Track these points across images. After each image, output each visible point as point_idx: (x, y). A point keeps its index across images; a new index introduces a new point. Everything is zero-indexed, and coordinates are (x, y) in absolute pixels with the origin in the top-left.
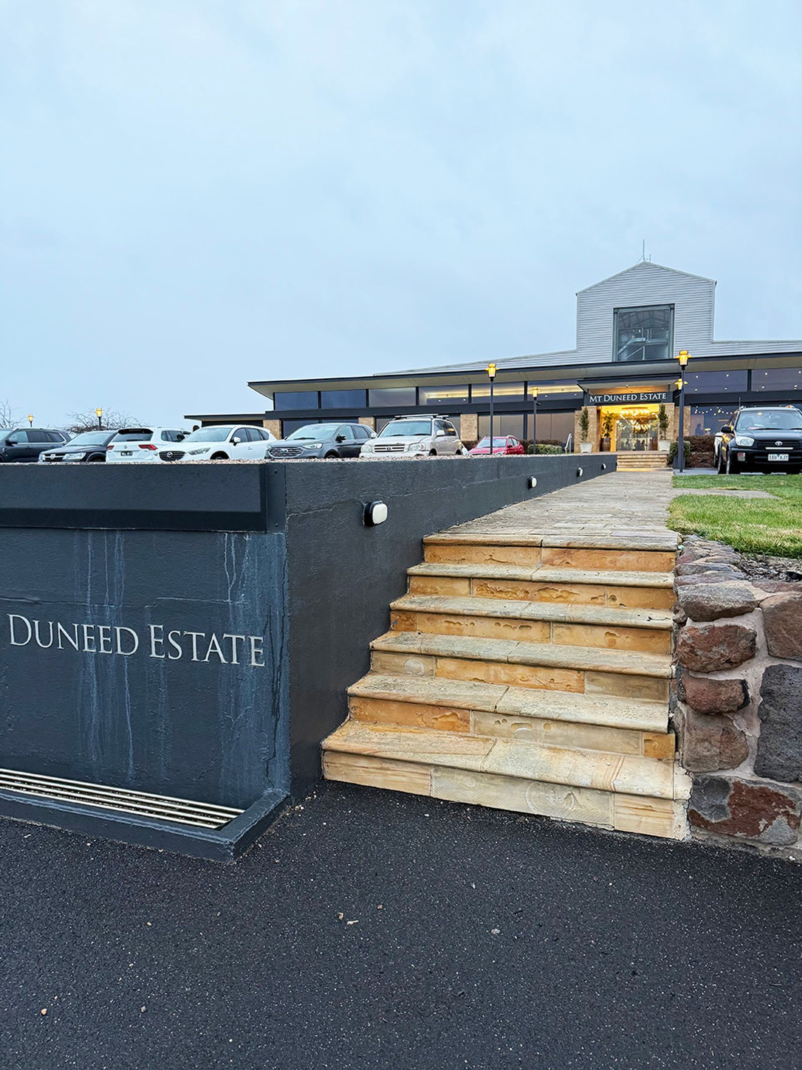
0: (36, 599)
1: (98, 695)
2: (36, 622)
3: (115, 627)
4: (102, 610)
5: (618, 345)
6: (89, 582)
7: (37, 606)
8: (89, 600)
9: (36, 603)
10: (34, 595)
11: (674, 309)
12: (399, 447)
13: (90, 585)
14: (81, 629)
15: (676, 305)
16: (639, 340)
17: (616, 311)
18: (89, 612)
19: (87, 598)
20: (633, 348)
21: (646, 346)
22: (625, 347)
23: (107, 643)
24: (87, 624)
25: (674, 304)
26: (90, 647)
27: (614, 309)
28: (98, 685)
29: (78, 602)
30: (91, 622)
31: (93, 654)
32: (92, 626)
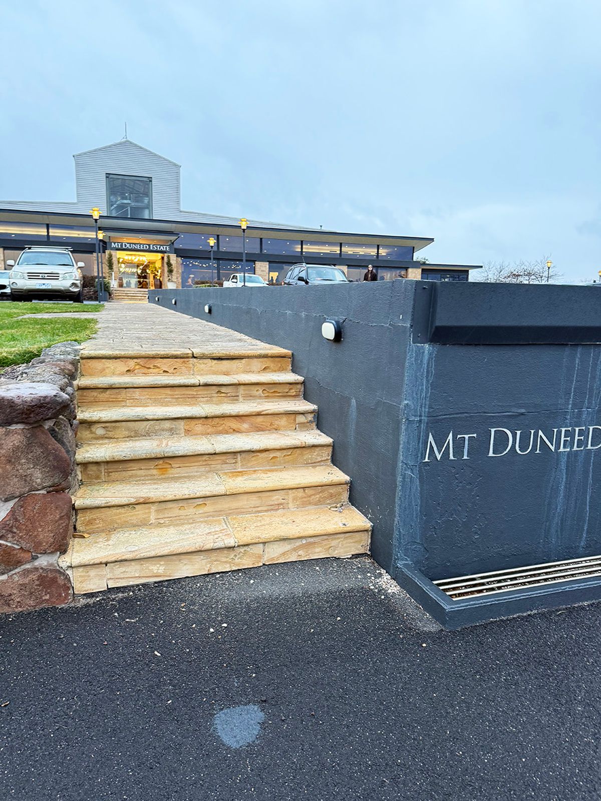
0: (523, 411)
1: (566, 487)
2: (518, 432)
3: (589, 427)
4: (580, 414)
5: (110, 204)
6: (572, 391)
7: (522, 417)
8: (570, 406)
9: (522, 414)
10: (521, 407)
11: (151, 181)
12: (54, 276)
13: (573, 394)
14: (559, 432)
15: (153, 178)
16: (125, 201)
17: (108, 175)
18: (569, 417)
19: (568, 405)
20: (121, 207)
21: (131, 207)
22: (115, 206)
23: (581, 441)
24: (565, 427)
25: (151, 178)
26: (564, 447)
27: (107, 174)
28: (566, 478)
29: (560, 409)
30: (569, 424)
31: (566, 453)
32: (570, 429)
